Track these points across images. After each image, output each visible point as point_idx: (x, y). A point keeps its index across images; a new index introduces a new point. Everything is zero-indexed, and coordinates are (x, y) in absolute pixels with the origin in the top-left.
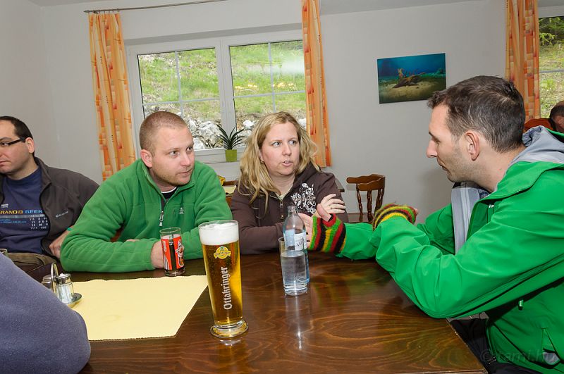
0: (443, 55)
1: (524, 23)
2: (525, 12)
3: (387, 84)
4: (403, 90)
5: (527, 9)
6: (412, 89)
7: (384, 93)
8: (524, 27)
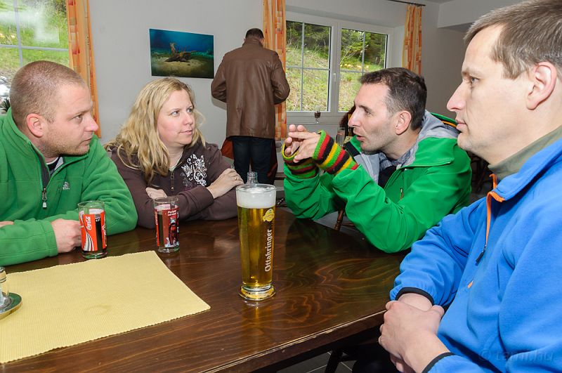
0: (212, 37)
1: (276, 22)
2: (277, 12)
3: (159, 56)
4: (175, 65)
5: (278, 10)
6: (183, 65)
7: (157, 66)
8: (276, 25)
